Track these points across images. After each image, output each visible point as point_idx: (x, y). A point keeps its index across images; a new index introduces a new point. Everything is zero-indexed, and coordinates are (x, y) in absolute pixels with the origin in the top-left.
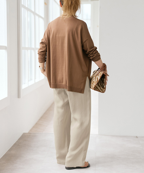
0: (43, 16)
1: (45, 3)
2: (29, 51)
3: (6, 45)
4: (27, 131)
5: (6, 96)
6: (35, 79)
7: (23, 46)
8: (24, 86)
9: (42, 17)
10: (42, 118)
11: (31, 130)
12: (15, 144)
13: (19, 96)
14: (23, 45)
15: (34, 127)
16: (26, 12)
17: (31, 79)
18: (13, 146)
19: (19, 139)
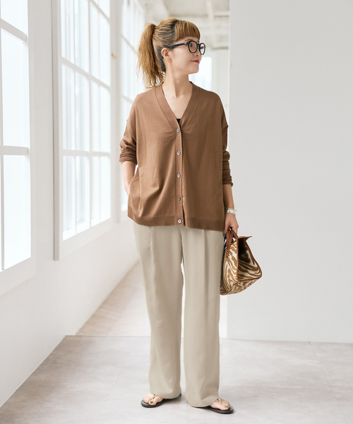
0: (108, 83)
1: (112, 55)
2: (78, 158)
3: (28, 145)
4: (72, 331)
5: (28, 255)
6: (91, 218)
7: (65, 147)
8: (66, 235)
9: (105, 86)
10: (105, 302)
11: (81, 330)
12: (47, 360)
13: (55, 256)
14: (64, 145)
15: (88, 323)
16: (72, 74)
17: (82, 220)
18: (42, 365)
19: (56, 349)
